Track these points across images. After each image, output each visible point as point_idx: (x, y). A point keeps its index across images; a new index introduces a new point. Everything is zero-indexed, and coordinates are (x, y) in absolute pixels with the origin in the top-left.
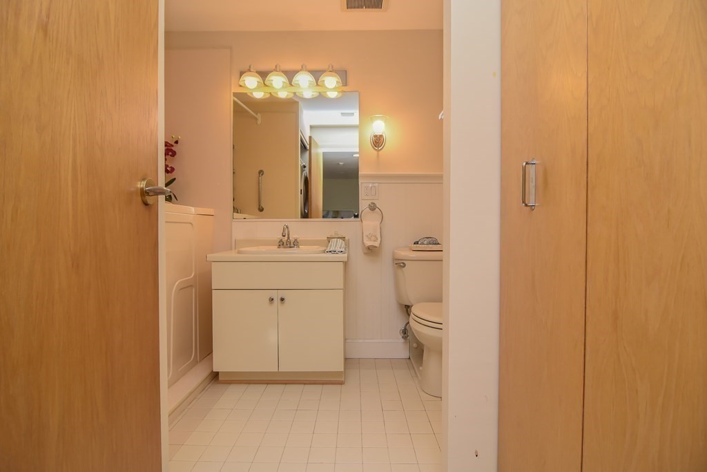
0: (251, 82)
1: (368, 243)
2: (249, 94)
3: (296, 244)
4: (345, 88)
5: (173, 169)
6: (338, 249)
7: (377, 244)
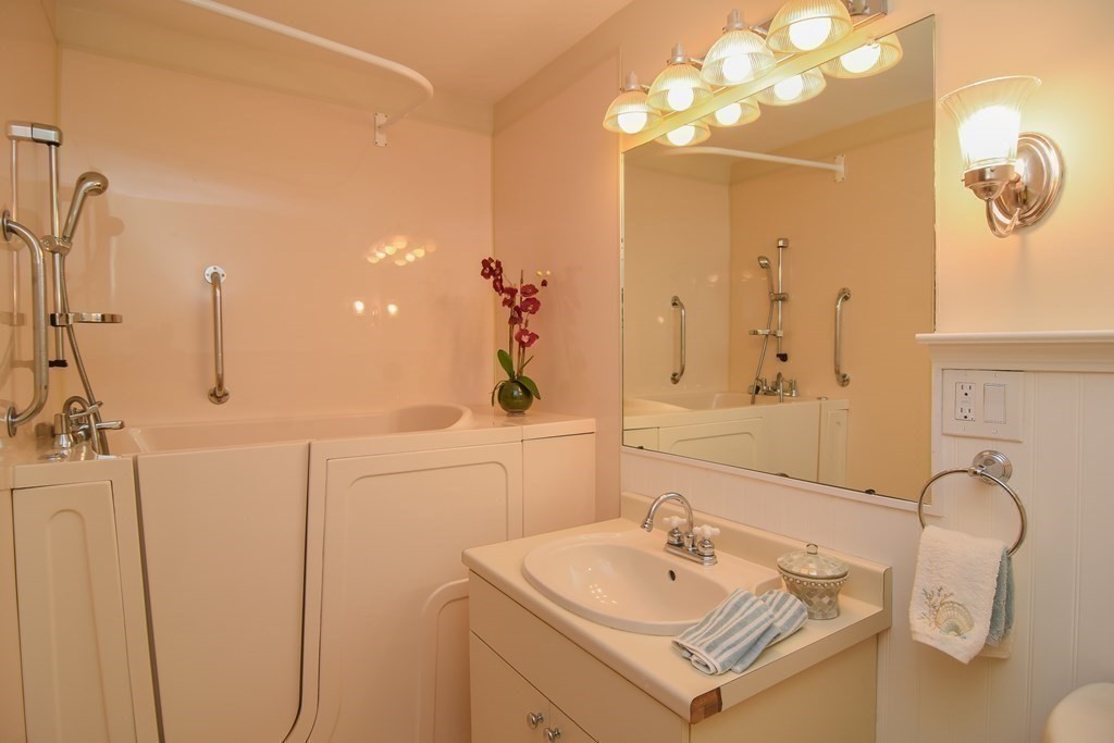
3: (701, 550)
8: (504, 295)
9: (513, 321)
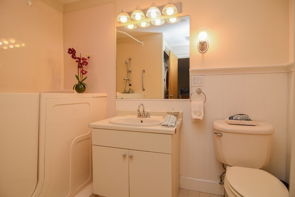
0: (123, 19)
1: (195, 117)
2: (125, 27)
3: (147, 115)
4: (180, 15)
5: (86, 72)
6: (170, 124)
7: (201, 118)
8: (77, 60)
9: (79, 67)
